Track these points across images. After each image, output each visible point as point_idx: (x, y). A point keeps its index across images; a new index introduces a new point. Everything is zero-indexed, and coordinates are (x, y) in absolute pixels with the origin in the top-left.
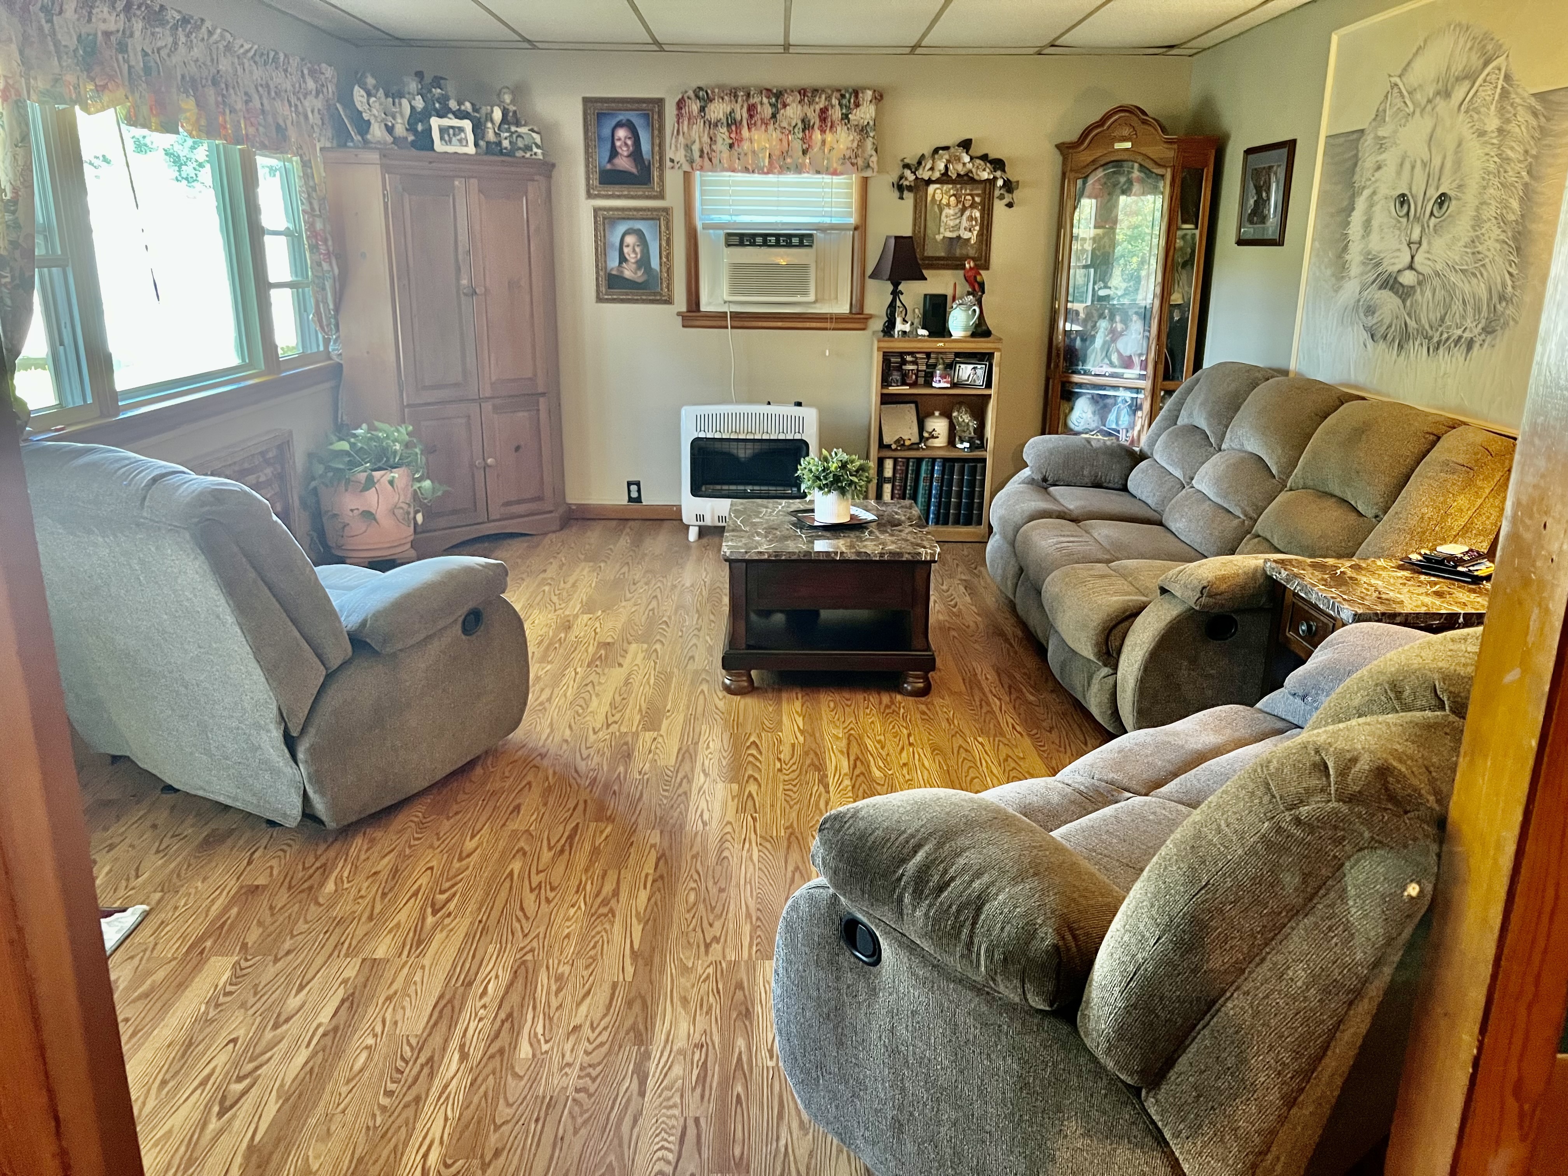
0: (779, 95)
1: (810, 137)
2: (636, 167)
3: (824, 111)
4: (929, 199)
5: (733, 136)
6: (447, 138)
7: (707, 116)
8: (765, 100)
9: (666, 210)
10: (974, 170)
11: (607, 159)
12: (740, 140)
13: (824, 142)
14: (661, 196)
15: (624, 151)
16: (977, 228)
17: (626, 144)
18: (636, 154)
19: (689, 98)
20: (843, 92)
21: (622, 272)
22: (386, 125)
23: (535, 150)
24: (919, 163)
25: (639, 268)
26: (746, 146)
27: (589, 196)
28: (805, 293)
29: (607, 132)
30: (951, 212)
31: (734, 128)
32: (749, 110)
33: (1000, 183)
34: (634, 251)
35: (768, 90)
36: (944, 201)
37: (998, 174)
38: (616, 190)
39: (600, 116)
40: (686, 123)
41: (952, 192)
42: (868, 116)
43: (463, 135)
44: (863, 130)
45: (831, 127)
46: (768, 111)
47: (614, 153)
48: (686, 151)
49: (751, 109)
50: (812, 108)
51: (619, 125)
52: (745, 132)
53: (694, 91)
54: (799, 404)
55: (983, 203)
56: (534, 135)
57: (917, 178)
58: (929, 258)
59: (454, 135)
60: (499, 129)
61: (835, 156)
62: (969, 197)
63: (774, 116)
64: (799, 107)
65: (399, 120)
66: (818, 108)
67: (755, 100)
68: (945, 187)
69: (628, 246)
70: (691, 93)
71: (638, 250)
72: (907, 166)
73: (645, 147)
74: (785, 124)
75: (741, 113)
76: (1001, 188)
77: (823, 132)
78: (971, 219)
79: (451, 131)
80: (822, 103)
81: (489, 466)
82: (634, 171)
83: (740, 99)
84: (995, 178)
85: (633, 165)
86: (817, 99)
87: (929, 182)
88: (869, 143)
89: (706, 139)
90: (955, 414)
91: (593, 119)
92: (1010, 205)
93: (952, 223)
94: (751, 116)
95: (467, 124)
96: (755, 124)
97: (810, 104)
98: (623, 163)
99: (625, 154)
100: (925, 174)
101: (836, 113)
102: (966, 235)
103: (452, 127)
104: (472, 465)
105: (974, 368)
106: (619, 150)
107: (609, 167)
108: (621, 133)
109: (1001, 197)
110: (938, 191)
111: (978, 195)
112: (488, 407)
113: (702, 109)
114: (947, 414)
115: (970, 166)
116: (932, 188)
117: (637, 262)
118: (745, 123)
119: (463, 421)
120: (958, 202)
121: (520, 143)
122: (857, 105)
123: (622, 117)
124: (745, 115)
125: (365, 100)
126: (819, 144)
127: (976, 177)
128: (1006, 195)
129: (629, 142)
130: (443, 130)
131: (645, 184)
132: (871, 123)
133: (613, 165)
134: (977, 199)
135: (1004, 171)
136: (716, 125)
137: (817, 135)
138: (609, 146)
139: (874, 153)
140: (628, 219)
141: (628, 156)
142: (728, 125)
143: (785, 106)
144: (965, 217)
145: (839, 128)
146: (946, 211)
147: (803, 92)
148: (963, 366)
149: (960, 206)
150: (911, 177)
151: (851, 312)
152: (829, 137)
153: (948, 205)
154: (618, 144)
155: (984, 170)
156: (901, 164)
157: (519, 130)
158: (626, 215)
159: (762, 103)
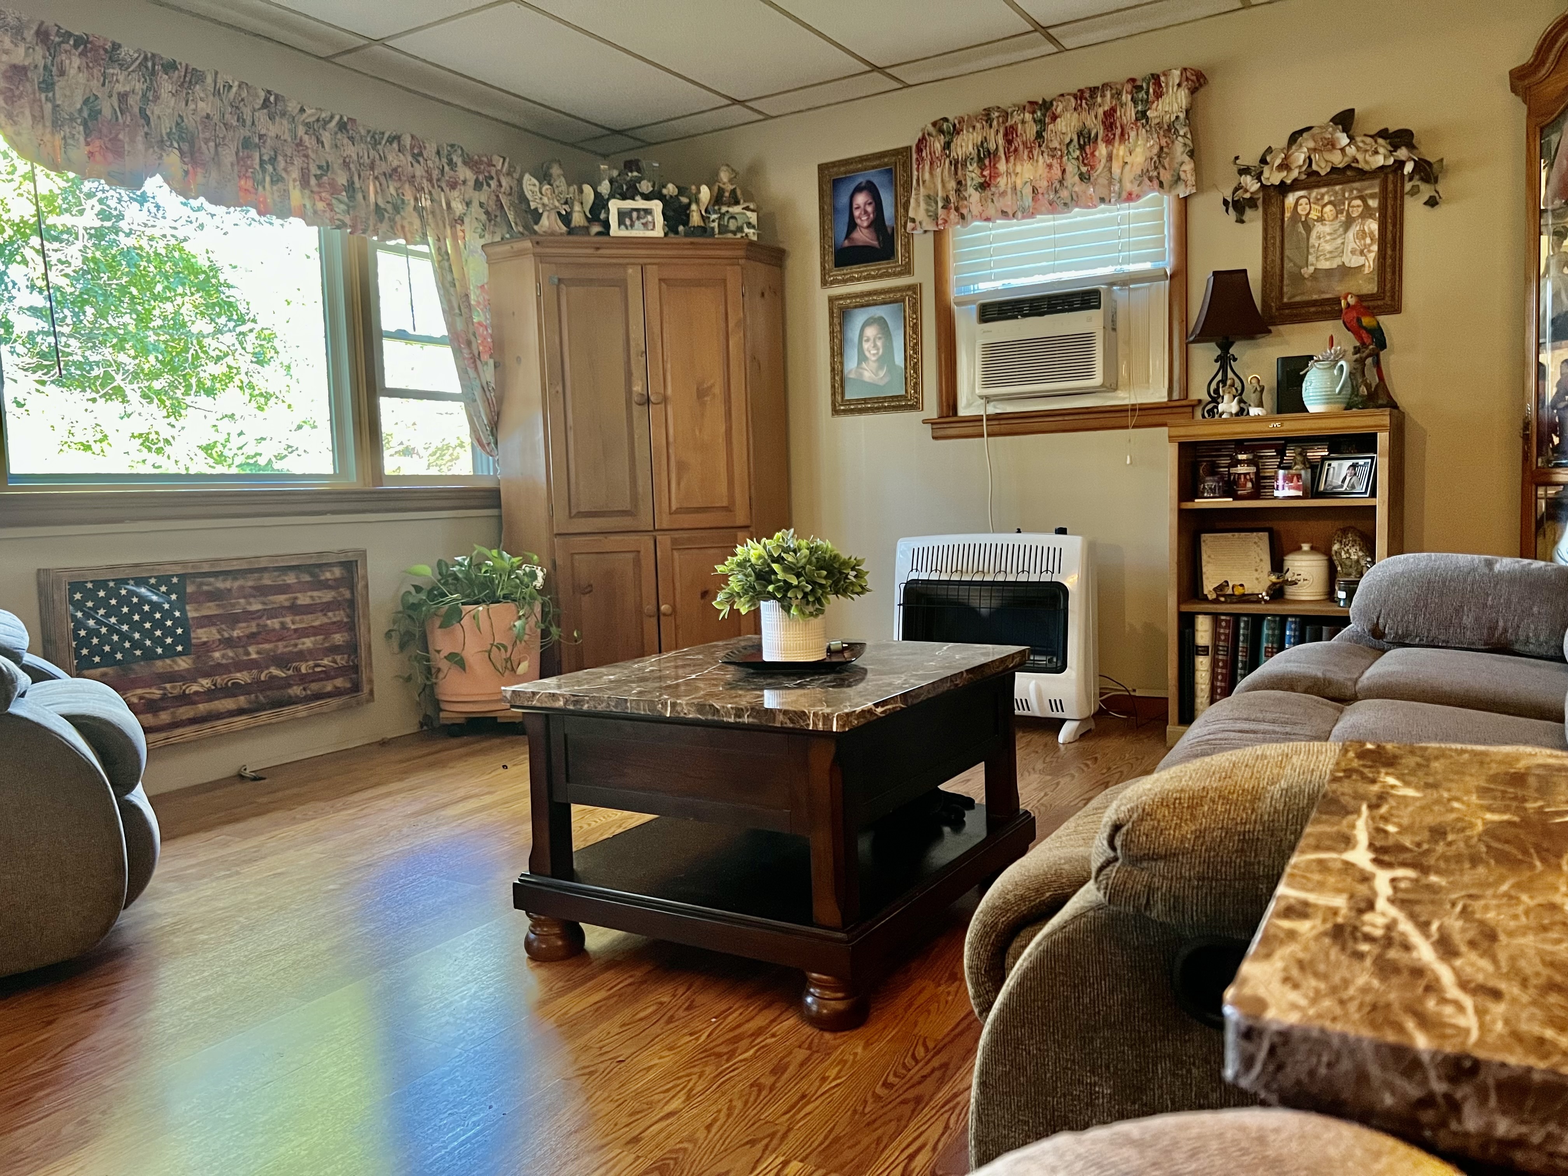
0: (1046, 106)
1: (1093, 154)
2: (878, 239)
3: (1110, 114)
4: (1287, 215)
5: (986, 173)
6: (628, 222)
7: (953, 154)
8: (1028, 116)
9: (914, 289)
10: (1360, 157)
11: (844, 235)
12: (994, 175)
13: (1110, 158)
14: (907, 270)
15: (863, 221)
16: (1375, 248)
17: (866, 212)
18: (877, 223)
19: (929, 134)
20: (1139, 83)
21: (861, 375)
22: (559, 214)
23: (746, 230)
24: (1263, 161)
25: (880, 368)
26: (1002, 181)
27: (824, 283)
28: (1089, 376)
29: (844, 200)
30: (1327, 229)
31: (987, 162)
32: (1006, 135)
33: (1409, 168)
34: (875, 346)
35: (1031, 103)
36: (1314, 215)
37: (1402, 153)
38: (855, 270)
39: (836, 183)
40: (927, 168)
41: (1326, 199)
42: (1176, 107)
43: (649, 218)
44: (1170, 130)
45: (1122, 134)
46: (1031, 130)
47: (852, 225)
48: (928, 204)
49: (1010, 134)
50: (1093, 114)
51: (858, 189)
52: (1002, 166)
53: (934, 124)
54: (1062, 531)
55: (1383, 208)
56: (749, 213)
57: (1263, 186)
58: (1291, 306)
59: (638, 218)
60: (706, 211)
61: (1129, 175)
62: (1358, 202)
63: (1039, 135)
64: (1075, 115)
65: (577, 208)
66: (1101, 111)
67: (1016, 118)
68: (1314, 193)
69: (868, 340)
70: (930, 128)
71: (879, 343)
72: (1244, 171)
73: (888, 212)
74: (1055, 144)
75: (997, 141)
76: (1411, 178)
77: (1109, 142)
78: (1362, 234)
79: (635, 214)
80: (1106, 102)
81: (665, 615)
82: (875, 243)
83: (995, 123)
84: (1400, 164)
85: (874, 236)
86: (1099, 100)
87: (1284, 189)
88: (1179, 149)
89: (952, 184)
90: (1336, 547)
91: (828, 188)
92: (1432, 202)
93: (1328, 247)
94: (1009, 142)
95: (656, 206)
96: (1016, 150)
97: (1090, 107)
98: (863, 236)
99: (865, 224)
100: (1272, 177)
101: (1129, 113)
102: (1354, 261)
103: (637, 210)
104: (639, 610)
105: (1354, 466)
106: (858, 221)
107: (846, 243)
108: (861, 199)
109: (1415, 191)
110: (1304, 201)
111: (1372, 196)
112: (664, 540)
113: (947, 146)
114: (1322, 548)
115: (1351, 151)
116: (1291, 199)
117: (877, 360)
118: (1001, 153)
119: (630, 556)
120: (1339, 212)
121: (732, 225)
122: (1159, 95)
123: (861, 180)
124: (1001, 141)
125: (537, 189)
126: (1103, 161)
127: (1367, 168)
128: (1423, 187)
129: (870, 209)
130: (622, 215)
131: (888, 259)
132: (1182, 116)
133: (853, 239)
134: (1373, 203)
135: (1411, 147)
136: (964, 165)
137: (1102, 150)
138: (846, 219)
139: (1186, 158)
140: (868, 305)
141: (868, 227)
142: (980, 160)
143: (1054, 118)
144: (1351, 234)
145: (1133, 134)
146: (1319, 228)
147: (1079, 95)
148: (1335, 464)
149: (1342, 217)
150: (1254, 186)
151: (1170, 400)
152: (1120, 150)
153: (1321, 219)
154: (857, 213)
155: (1376, 152)
156: (1235, 169)
157: (731, 210)
158: (866, 300)
159: (1023, 122)
